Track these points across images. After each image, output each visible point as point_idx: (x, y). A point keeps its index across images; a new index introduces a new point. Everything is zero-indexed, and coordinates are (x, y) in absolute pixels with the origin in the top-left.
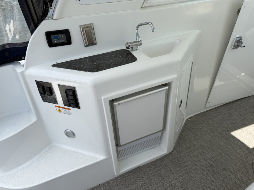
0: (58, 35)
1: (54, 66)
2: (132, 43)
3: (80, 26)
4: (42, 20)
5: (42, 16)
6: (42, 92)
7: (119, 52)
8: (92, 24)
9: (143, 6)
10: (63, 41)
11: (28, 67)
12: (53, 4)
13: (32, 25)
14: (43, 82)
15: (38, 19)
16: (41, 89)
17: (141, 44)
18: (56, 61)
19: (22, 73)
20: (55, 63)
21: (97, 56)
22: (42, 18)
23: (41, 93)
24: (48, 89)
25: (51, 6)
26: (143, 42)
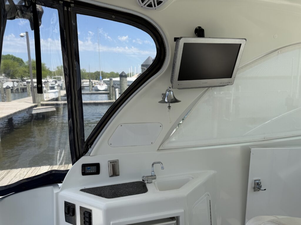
0: (90, 167)
1: (82, 190)
2: (147, 177)
3: (109, 161)
4: (82, 155)
5: (83, 153)
6: (67, 212)
7: (136, 183)
8: (118, 160)
9: (160, 149)
10: (93, 171)
11: (63, 189)
12: (92, 146)
13: (75, 159)
14: (69, 203)
15: (79, 155)
16: (67, 209)
17: (155, 178)
18: (85, 187)
19: (57, 194)
20: (83, 188)
21: (117, 185)
22: (82, 154)
23: (65, 213)
24: (72, 209)
25: (90, 147)
26: (157, 177)
